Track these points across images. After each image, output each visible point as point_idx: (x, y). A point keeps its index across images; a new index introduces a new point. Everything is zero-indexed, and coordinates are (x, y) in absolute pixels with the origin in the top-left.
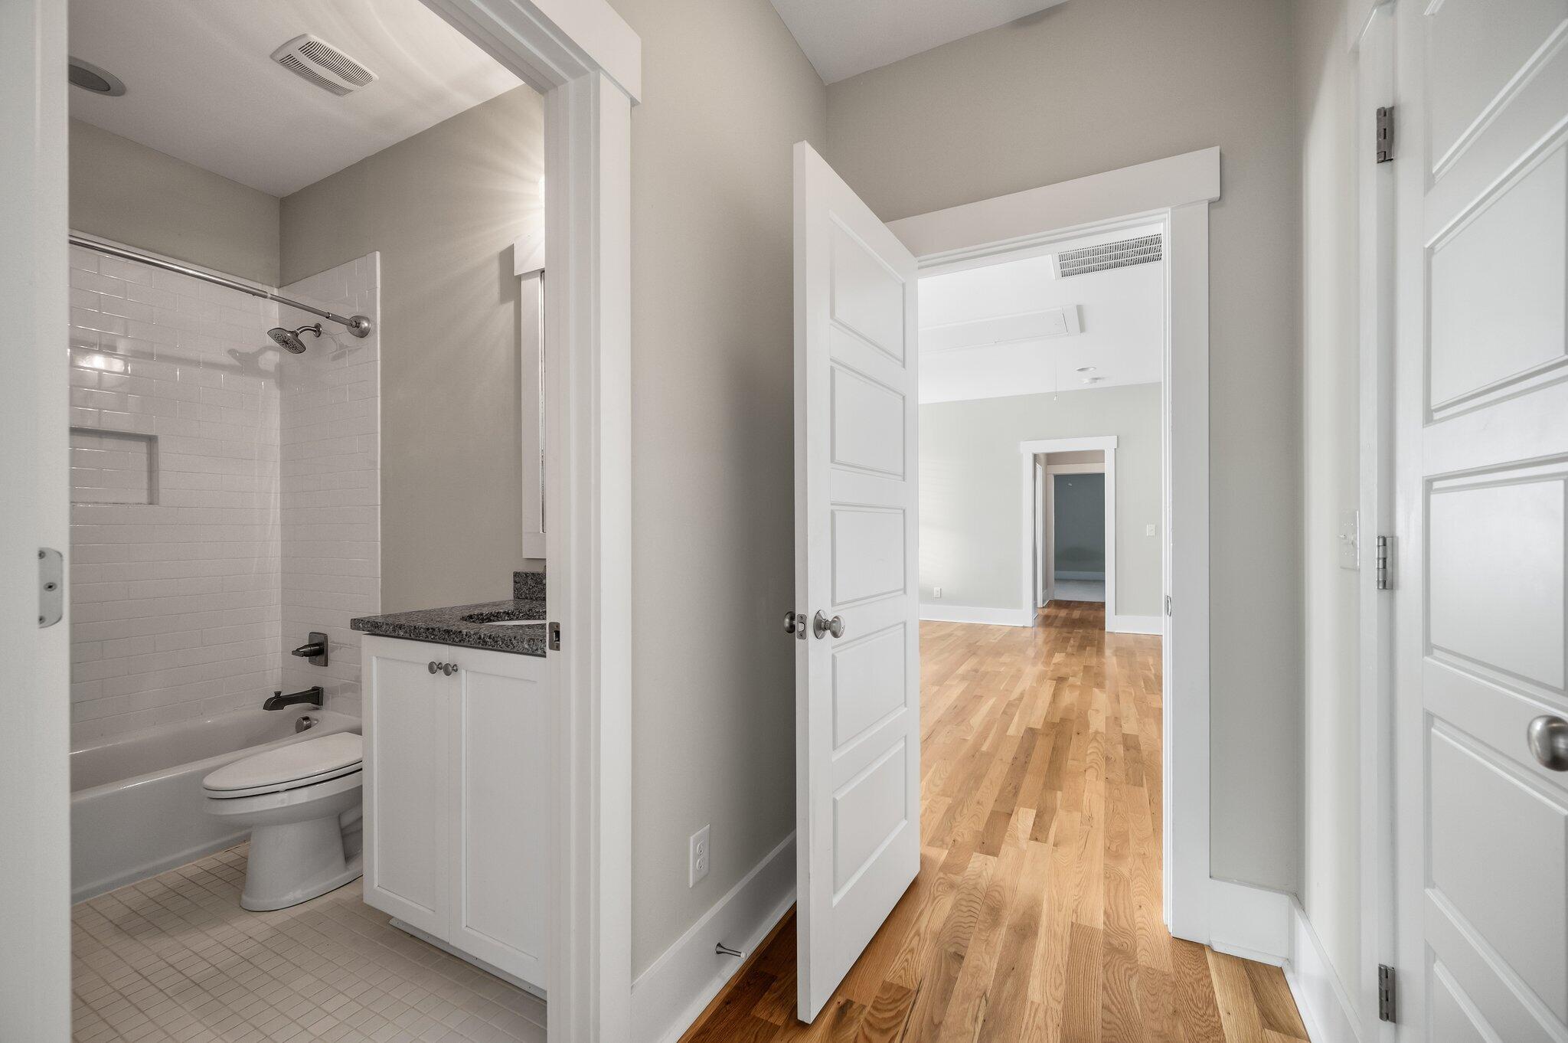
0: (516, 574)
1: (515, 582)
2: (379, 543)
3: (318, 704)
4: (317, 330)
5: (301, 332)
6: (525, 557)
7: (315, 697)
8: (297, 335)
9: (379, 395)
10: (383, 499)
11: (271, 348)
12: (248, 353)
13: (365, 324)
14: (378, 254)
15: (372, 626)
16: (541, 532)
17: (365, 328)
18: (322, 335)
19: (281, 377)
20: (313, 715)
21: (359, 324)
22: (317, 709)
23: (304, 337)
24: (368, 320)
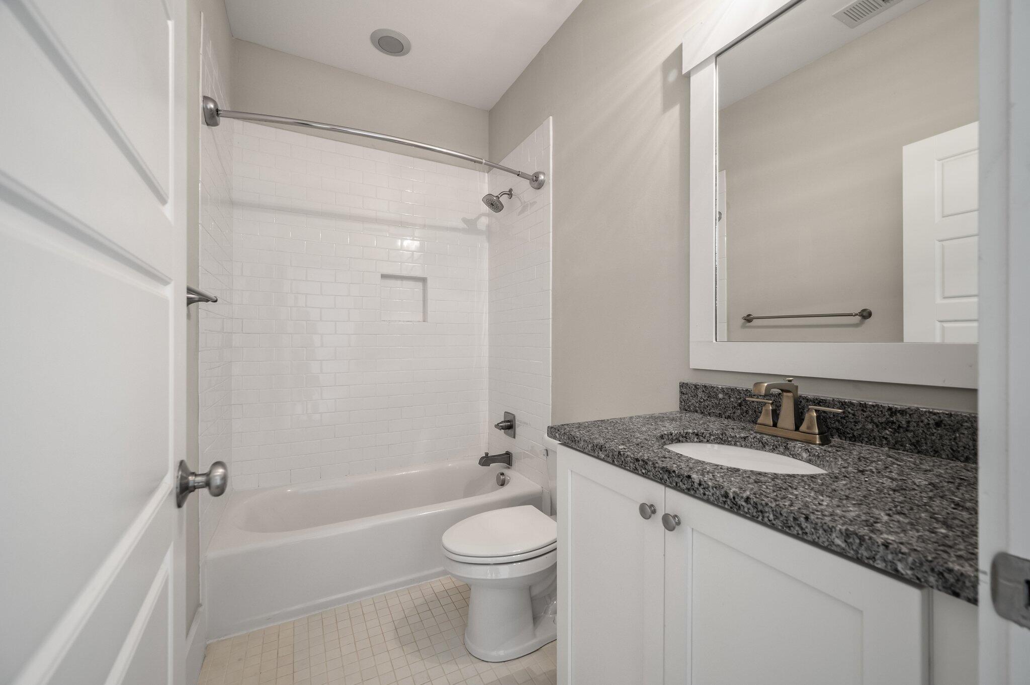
0: (682, 385)
1: (682, 393)
2: (551, 349)
3: (509, 464)
4: (510, 194)
5: (501, 196)
6: (692, 366)
7: (507, 459)
8: (499, 198)
9: (551, 230)
10: (553, 314)
11: (484, 215)
12: (472, 219)
13: (542, 177)
14: (551, 118)
15: (569, 438)
16: (714, 341)
17: (541, 181)
18: (513, 196)
19: (489, 233)
20: (506, 471)
21: (538, 178)
22: (509, 468)
23: (504, 199)
24: (544, 174)
